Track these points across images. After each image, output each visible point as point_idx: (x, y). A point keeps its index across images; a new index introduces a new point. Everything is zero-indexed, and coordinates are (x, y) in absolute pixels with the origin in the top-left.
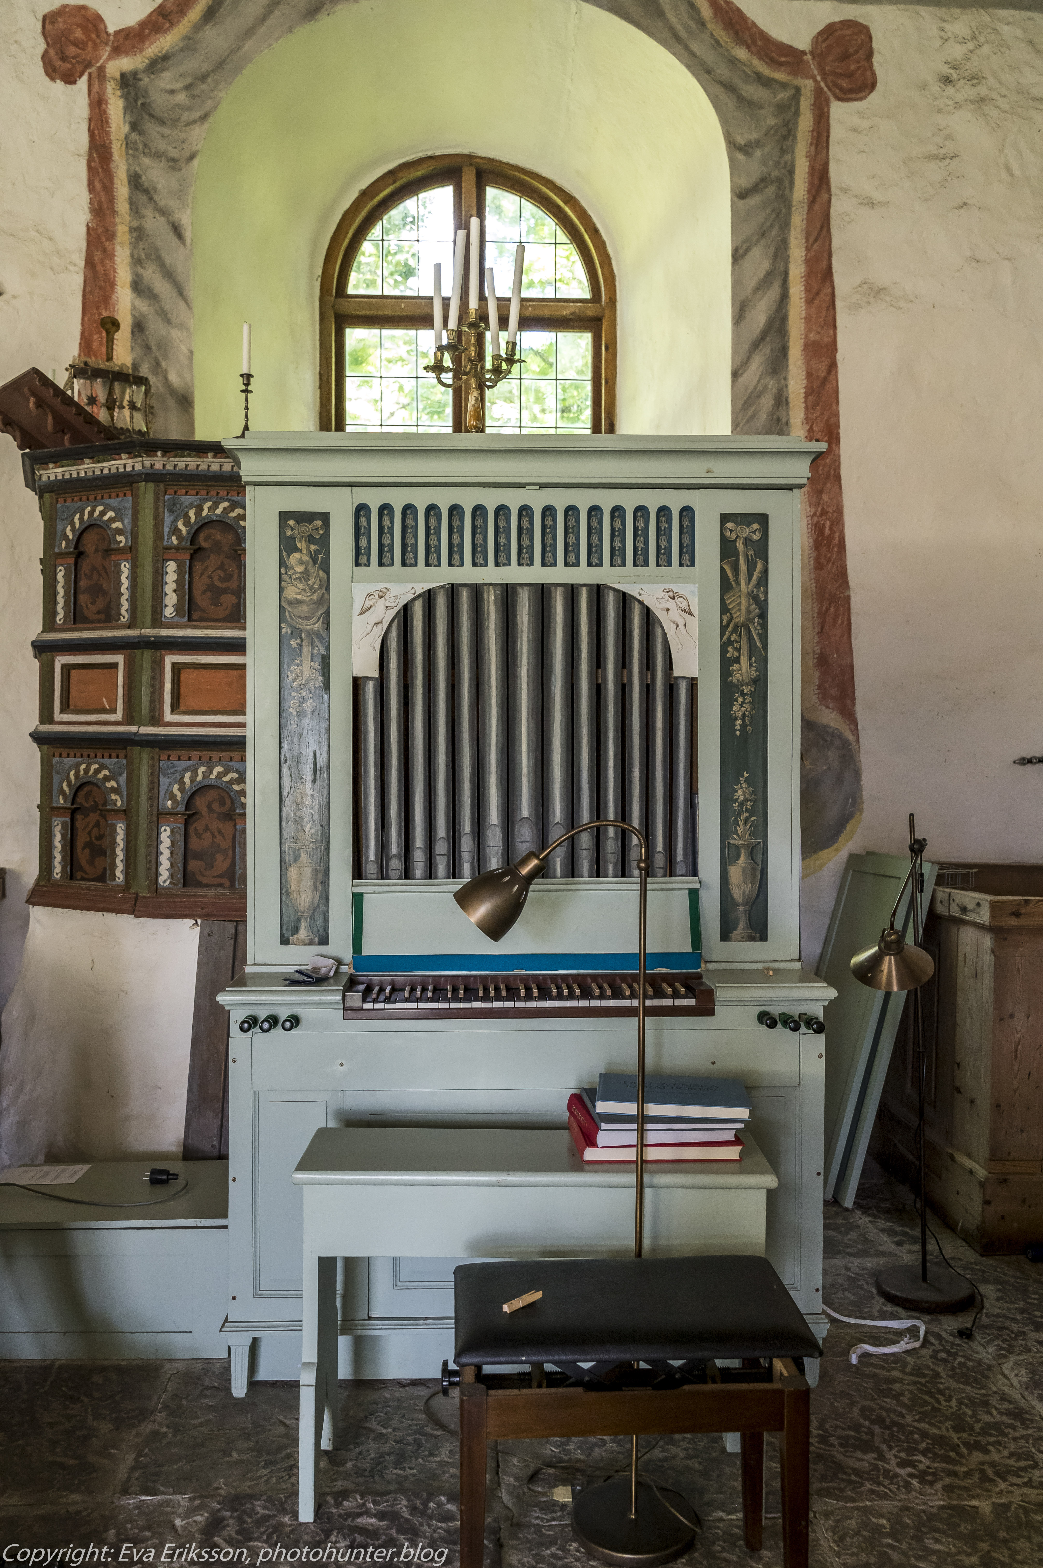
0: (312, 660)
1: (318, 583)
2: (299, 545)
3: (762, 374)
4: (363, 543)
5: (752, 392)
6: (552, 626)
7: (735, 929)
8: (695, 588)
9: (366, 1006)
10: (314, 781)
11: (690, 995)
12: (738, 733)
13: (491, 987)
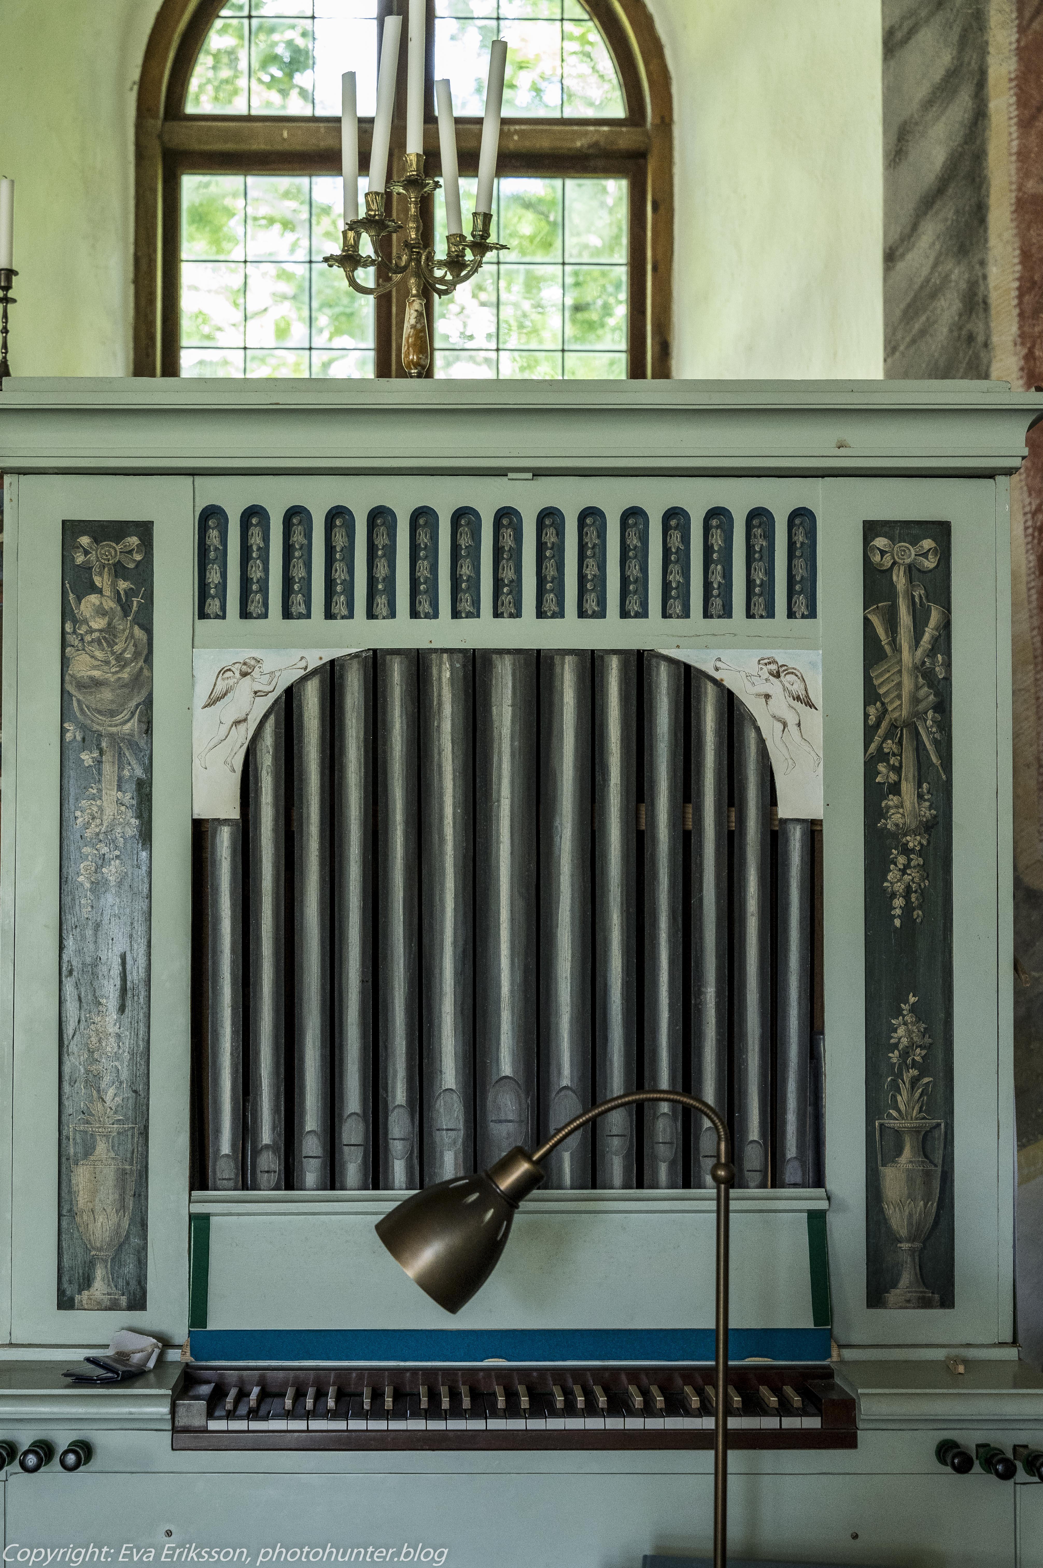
0: (119, 788)
1: (131, 648)
2: (97, 580)
3: (940, 254)
4: (214, 577)
5: (922, 287)
6: (555, 726)
7: (894, 1285)
8: (817, 656)
9: (213, 1425)
10: (122, 1009)
11: (811, 1409)
12: (897, 923)
13: (444, 1390)
